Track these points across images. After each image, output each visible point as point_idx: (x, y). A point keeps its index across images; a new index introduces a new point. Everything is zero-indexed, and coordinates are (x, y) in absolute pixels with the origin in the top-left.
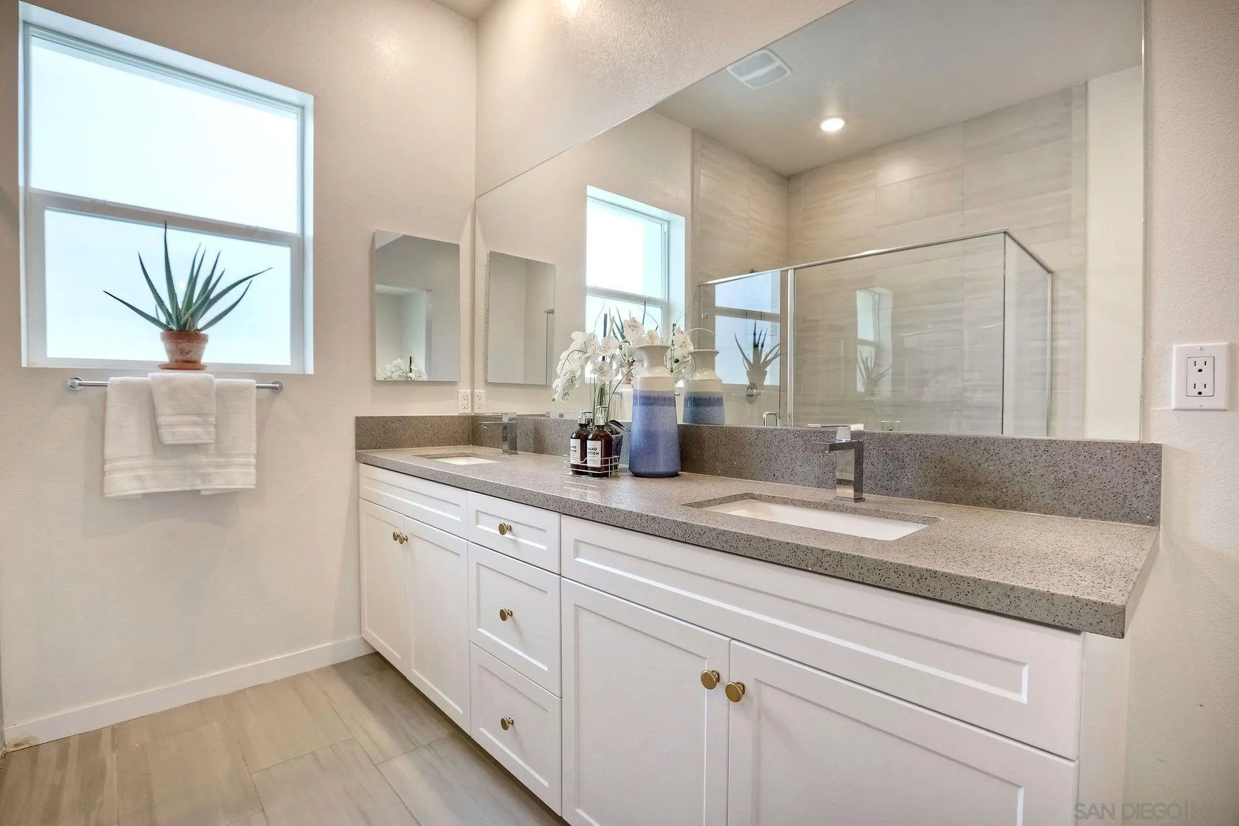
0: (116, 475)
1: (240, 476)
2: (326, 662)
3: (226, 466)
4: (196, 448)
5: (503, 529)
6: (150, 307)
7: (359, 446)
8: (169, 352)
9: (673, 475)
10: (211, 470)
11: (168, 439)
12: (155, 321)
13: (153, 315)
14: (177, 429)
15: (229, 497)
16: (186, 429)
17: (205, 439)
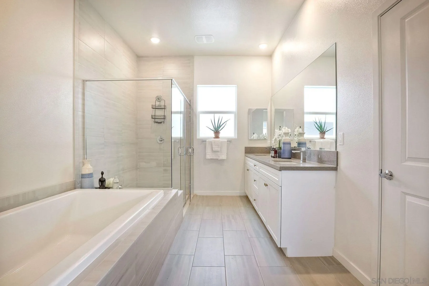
0: (208, 155)
1: (224, 157)
2: (238, 195)
3: (222, 155)
4: (218, 151)
5: (255, 166)
6: (212, 128)
7: (245, 153)
8: (215, 135)
9: (290, 158)
10: (220, 155)
11: (214, 150)
12: (213, 130)
13: (213, 129)
14: (216, 148)
15: (223, 160)
16: (217, 148)
17: (219, 150)
